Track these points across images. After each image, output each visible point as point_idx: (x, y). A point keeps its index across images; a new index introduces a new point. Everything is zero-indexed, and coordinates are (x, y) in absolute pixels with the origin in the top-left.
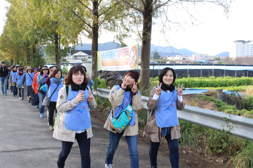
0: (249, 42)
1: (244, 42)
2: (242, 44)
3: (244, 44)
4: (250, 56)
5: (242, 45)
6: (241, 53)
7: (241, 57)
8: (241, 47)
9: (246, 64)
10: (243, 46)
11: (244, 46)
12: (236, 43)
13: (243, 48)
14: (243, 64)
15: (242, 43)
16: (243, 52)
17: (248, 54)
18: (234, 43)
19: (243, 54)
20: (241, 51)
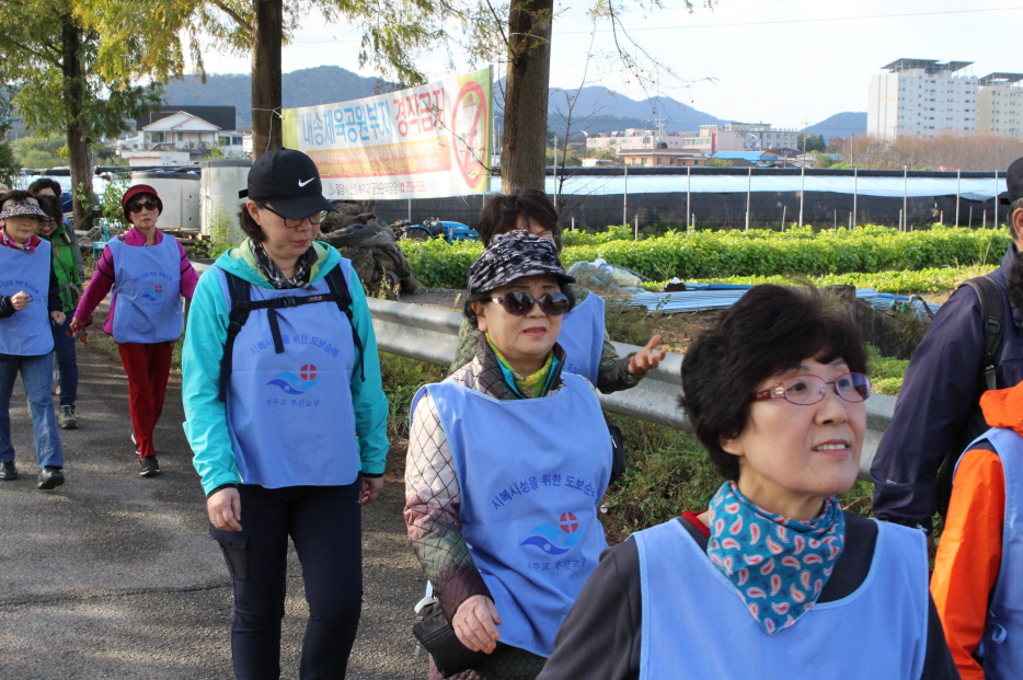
0: (955, 66)
1: (931, 67)
2: (926, 76)
3: (936, 77)
4: (962, 134)
5: (923, 83)
6: (921, 119)
7: (921, 137)
8: (922, 92)
9: (942, 169)
10: (930, 86)
11: (933, 86)
12: (896, 74)
13: (929, 96)
14: (932, 169)
15: (923, 70)
16: (931, 114)
17: (949, 123)
18: (887, 71)
19: (929, 123)
20: (921, 110)
